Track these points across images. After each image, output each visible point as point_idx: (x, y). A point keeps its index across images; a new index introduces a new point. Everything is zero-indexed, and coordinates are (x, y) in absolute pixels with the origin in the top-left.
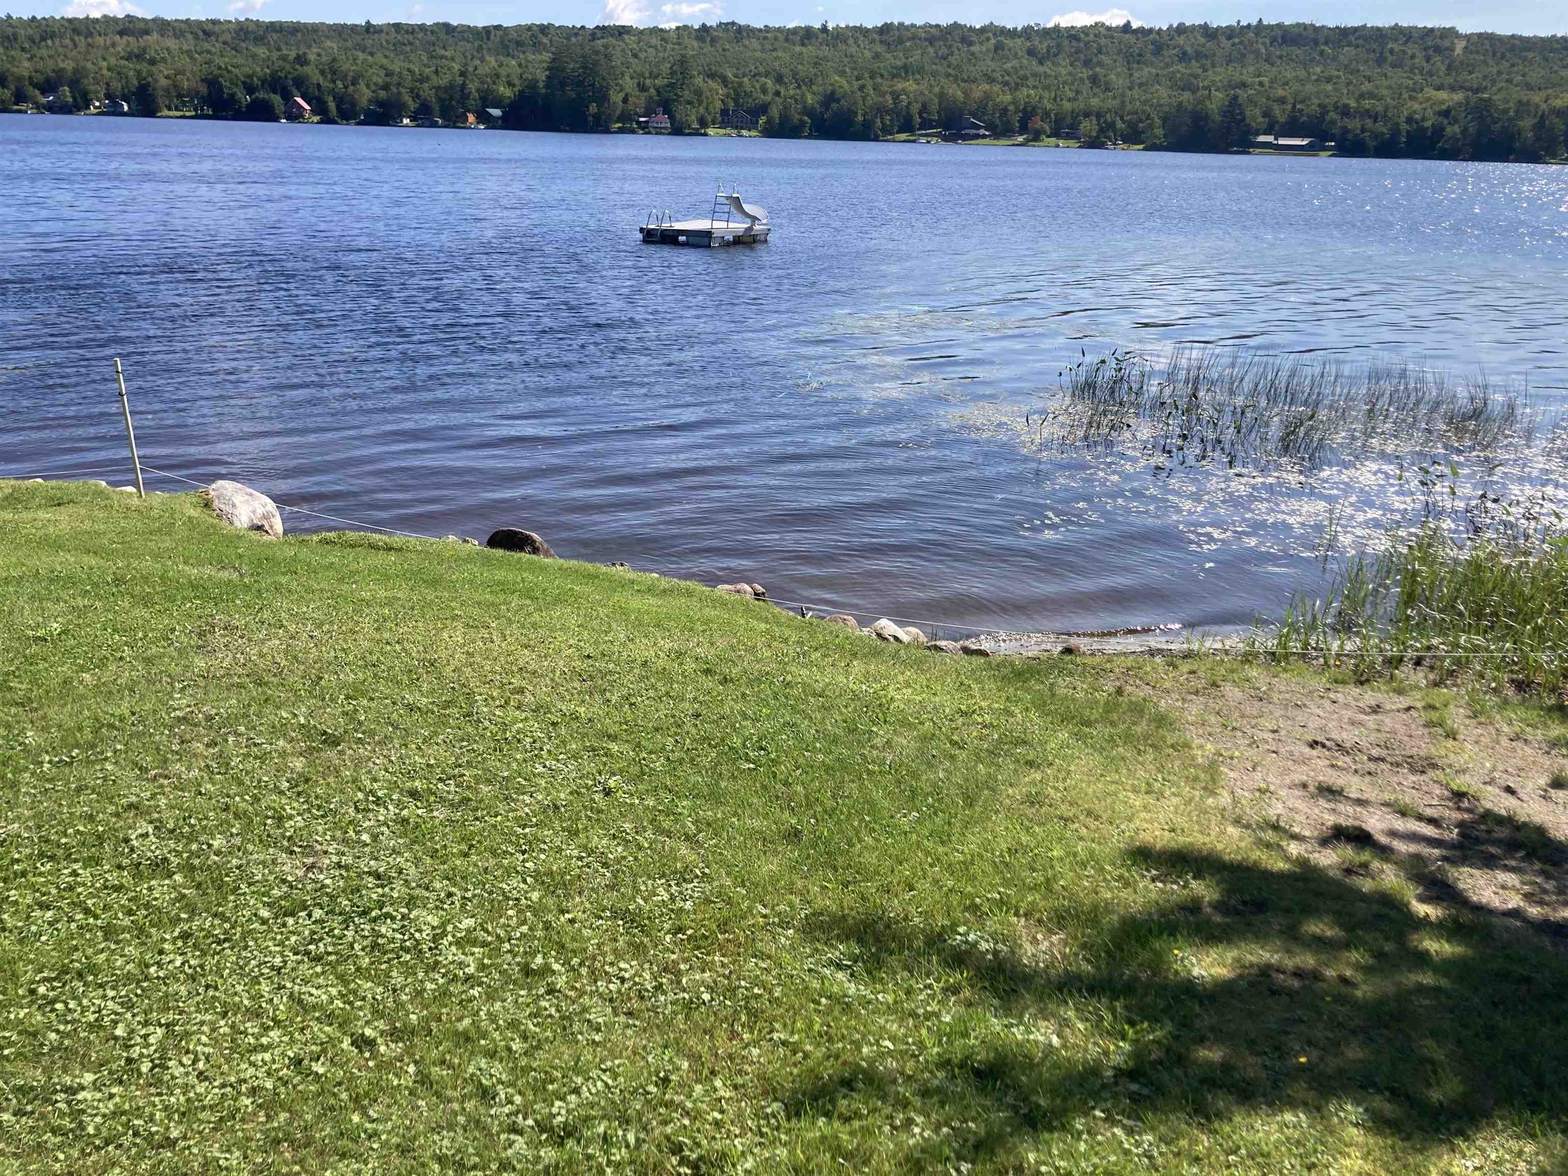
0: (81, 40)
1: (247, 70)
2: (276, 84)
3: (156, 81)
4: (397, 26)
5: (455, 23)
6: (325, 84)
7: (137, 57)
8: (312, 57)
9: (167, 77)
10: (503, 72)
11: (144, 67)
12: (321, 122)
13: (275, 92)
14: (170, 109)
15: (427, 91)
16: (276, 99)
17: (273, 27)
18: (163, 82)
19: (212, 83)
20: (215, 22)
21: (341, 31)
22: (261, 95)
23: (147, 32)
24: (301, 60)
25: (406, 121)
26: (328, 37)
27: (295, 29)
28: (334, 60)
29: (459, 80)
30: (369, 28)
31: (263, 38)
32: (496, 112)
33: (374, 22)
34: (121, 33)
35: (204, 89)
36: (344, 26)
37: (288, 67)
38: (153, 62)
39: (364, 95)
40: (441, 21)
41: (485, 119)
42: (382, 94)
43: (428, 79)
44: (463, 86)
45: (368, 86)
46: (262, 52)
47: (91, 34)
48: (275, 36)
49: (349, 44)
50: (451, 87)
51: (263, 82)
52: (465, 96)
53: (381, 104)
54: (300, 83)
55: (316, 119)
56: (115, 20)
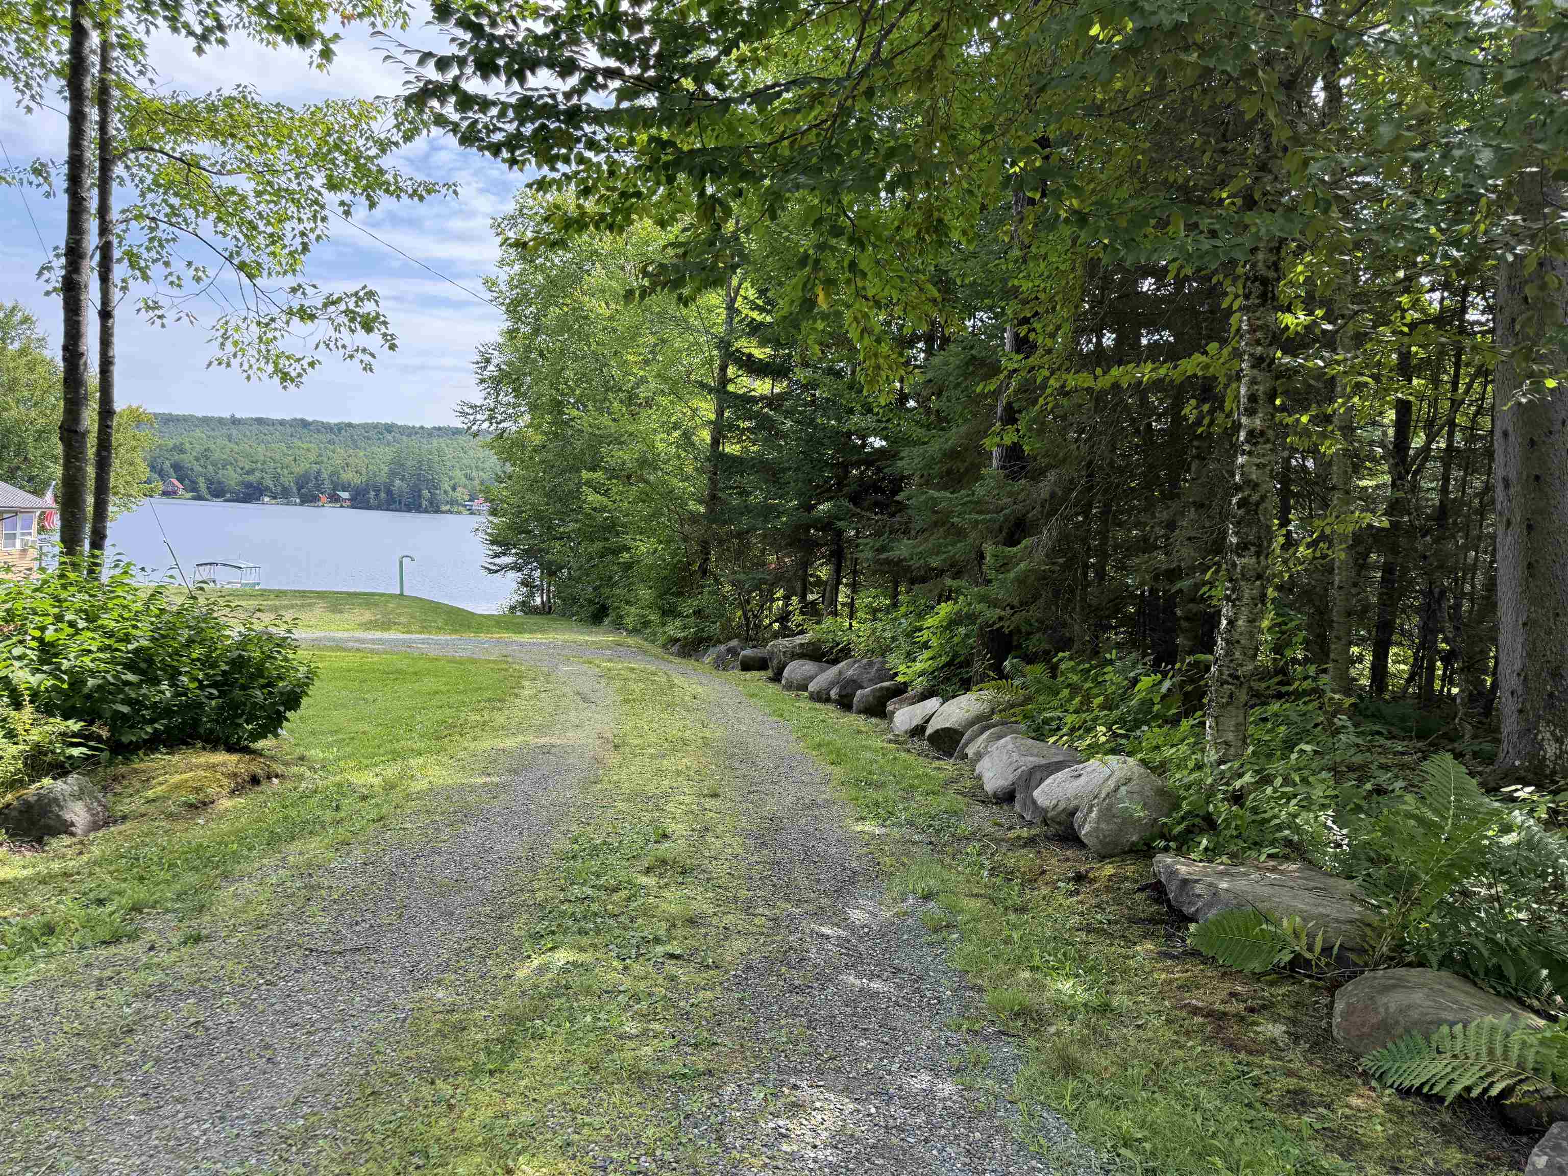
2: (155, 468)
4: (260, 421)
5: (310, 419)
6: (197, 468)
8: (188, 446)
10: (351, 460)
12: (194, 498)
15: (286, 476)
21: (209, 423)
24: (178, 449)
25: (267, 499)
26: (198, 427)
28: (206, 449)
29: (315, 467)
30: (235, 421)
33: (238, 416)
36: (212, 419)
37: (167, 454)
39: (232, 479)
40: (299, 417)
41: (334, 499)
42: (248, 478)
43: (288, 466)
44: (318, 473)
45: (235, 470)
49: (217, 433)
50: (307, 473)
52: (319, 481)
53: (246, 485)
54: (177, 467)
55: (190, 495)
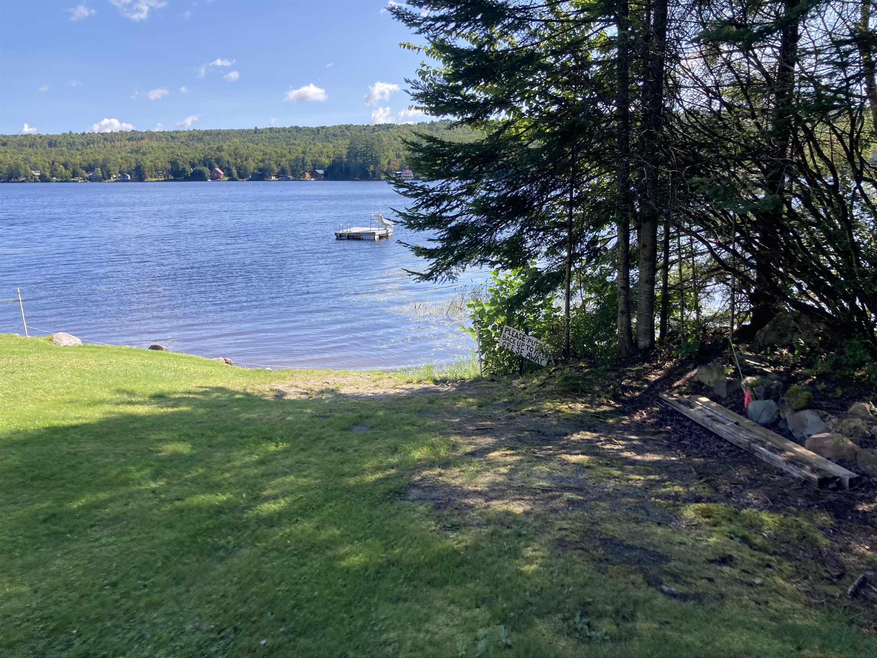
0: (108, 145)
1: (192, 156)
2: (206, 162)
3: (145, 163)
4: (271, 129)
5: (301, 126)
6: (232, 161)
7: (136, 152)
8: (225, 147)
9: (151, 161)
10: (325, 150)
11: (139, 156)
12: (230, 180)
13: (205, 165)
14: (151, 177)
15: (284, 162)
16: (206, 170)
17: (207, 133)
18: (149, 163)
19: (174, 163)
20: (177, 132)
21: (242, 133)
22: (199, 168)
23: (142, 139)
24: (220, 149)
25: (273, 178)
26: (234, 136)
27: (218, 133)
28: (237, 148)
29: (301, 156)
30: (256, 131)
31: (201, 139)
32: (321, 172)
33: (259, 128)
34: (129, 140)
35: (169, 167)
36: (243, 131)
37: (213, 153)
38: (144, 154)
39: (251, 166)
41: (315, 175)
42: (261, 165)
43: (285, 156)
44: (303, 159)
45: (254, 160)
46: (200, 145)
47: (114, 141)
48: (208, 137)
49: (246, 139)
50: (297, 159)
51: (200, 161)
52: (304, 164)
53: (260, 170)
54: (218, 161)
55: (227, 178)
56: (126, 133)
